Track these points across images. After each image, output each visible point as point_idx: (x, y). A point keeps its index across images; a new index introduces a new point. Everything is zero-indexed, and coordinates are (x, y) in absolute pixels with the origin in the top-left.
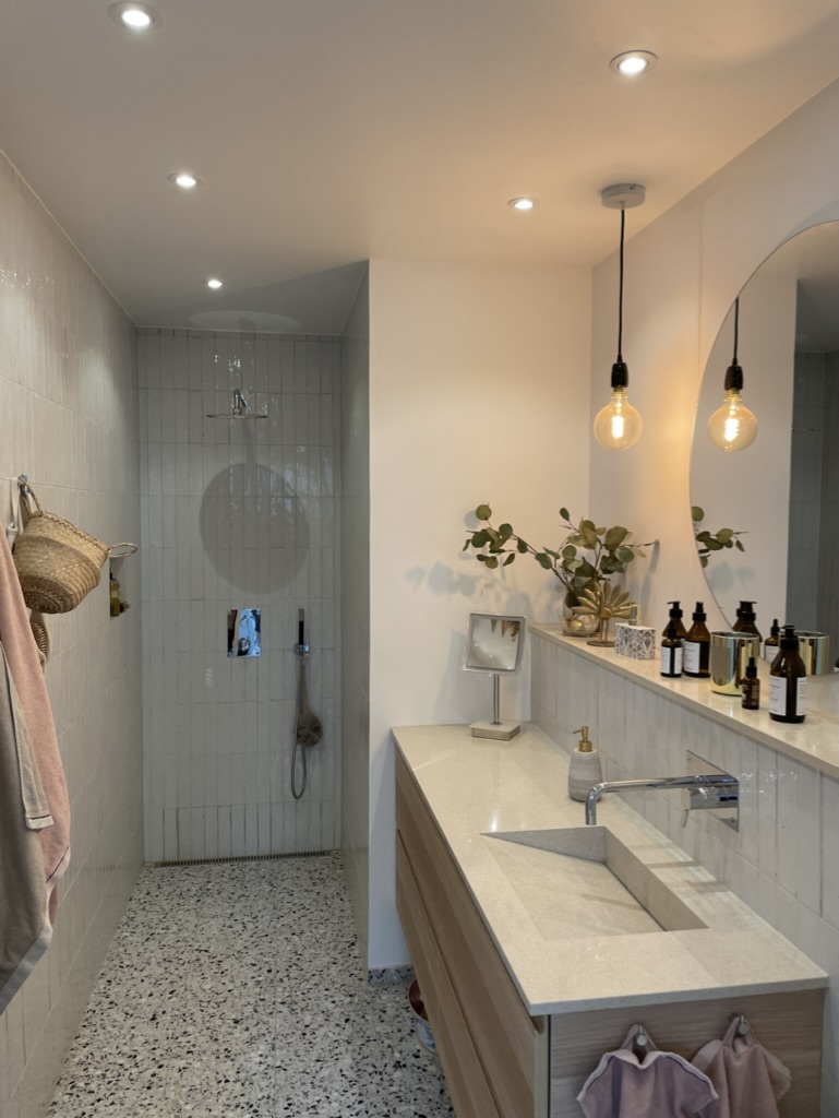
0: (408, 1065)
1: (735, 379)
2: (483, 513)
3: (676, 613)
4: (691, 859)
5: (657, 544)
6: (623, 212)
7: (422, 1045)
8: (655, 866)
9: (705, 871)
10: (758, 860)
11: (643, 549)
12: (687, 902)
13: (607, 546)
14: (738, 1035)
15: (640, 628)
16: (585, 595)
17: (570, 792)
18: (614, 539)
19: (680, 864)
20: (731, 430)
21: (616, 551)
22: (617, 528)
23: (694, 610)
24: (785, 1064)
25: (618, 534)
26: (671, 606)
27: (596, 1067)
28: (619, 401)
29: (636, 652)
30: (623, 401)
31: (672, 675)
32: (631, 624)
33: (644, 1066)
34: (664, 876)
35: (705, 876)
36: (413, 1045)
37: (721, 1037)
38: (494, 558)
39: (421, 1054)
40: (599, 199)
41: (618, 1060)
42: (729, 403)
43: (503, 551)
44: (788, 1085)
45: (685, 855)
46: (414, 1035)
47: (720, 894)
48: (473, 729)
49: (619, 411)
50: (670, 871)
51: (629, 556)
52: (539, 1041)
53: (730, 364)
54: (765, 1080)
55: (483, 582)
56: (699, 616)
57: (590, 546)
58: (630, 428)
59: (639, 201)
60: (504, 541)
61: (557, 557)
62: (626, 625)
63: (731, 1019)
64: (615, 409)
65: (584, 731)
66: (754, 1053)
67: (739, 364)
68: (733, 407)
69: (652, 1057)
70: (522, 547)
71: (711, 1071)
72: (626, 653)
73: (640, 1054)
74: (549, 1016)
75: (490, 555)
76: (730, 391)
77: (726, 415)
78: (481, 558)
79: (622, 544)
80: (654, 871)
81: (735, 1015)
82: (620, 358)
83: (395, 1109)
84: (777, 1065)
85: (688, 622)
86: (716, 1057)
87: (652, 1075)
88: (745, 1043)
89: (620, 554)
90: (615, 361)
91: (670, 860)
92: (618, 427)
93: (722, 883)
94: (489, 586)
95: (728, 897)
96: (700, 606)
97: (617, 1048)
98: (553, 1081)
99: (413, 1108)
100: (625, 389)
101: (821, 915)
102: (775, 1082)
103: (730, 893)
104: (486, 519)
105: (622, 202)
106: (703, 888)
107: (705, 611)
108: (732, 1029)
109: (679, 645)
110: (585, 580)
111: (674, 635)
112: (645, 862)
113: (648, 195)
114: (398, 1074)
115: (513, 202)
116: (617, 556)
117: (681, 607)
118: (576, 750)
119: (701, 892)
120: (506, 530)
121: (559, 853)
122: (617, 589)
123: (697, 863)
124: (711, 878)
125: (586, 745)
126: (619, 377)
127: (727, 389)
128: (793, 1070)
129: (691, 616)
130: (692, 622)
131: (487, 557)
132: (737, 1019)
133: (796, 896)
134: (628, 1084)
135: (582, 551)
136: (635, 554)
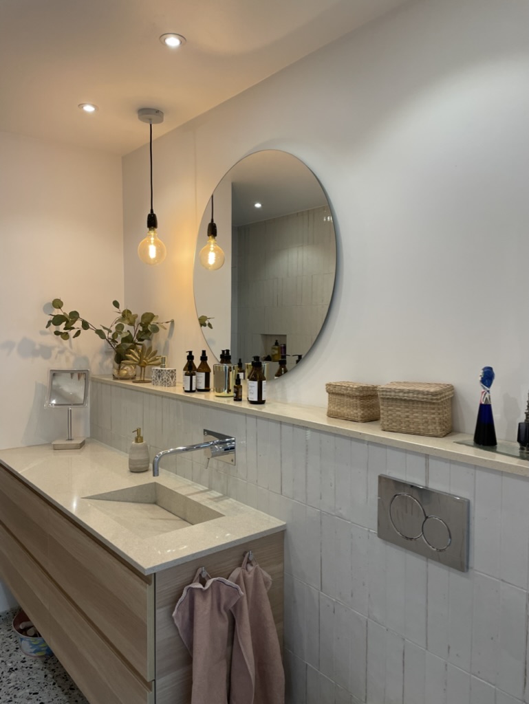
0: (18, 668)
1: (212, 230)
2: (57, 304)
3: (190, 357)
4: (207, 488)
5: (172, 322)
6: (151, 125)
7: (25, 654)
8: (189, 495)
9: (215, 492)
10: (247, 477)
11: (165, 325)
12: (211, 507)
13: (141, 324)
14: (249, 562)
15: (168, 369)
16: (130, 353)
17: (130, 468)
18: (146, 320)
19: (202, 492)
20: (212, 258)
21: (148, 326)
22: (147, 314)
23: (201, 355)
24: (269, 573)
25: (148, 317)
26: (188, 354)
27: (180, 597)
28: (152, 236)
29: (166, 383)
30: (154, 237)
31: (191, 391)
32: (161, 367)
33: (206, 588)
34: (195, 498)
35: (216, 494)
36: (20, 655)
37: (240, 565)
38: (67, 333)
39: (26, 660)
40: (137, 115)
41: (192, 588)
42: (210, 244)
43: (73, 328)
44: (271, 583)
45: (203, 487)
46: (19, 650)
47: (226, 501)
48: (54, 445)
49: (152, 242)
50: (198, 495)
51: (156, 329)
52: (149, 590)
53: (210, 222)
54: (262, 582)
55: (57, 349)
56: (204, 358)
57: (131, 324)
58: (160, 252)
59: (161, 121)
60: (74, 322)
61: (110, 331)
62: (159, 368)
63: (244, 556)
64: (150, 241)
65: (138, 431)
66: (256, 569)
67: (214, 222)
68: (212, 246)
69: (209, 583)
70: (85, 325)
71: (237, 582)
72: (159, 384)
73: (203, 582)
74: (155, 574)
75: (64, 331)
76: (211, 237)
77: (208, 250)
78: (57, 333)
79: (152, 323)
80: (189, 497)
81: (246, 552)
82: (152, 211)
83: (15, 696)
84: (266, 574)
85: (197, 362)
86: (239, 576)
87: (210, 592)
88: (252, 565)
89: (151, 328)
90: (149, 212)
91: (197, 491)
92: (152, 252)
93: (226, 495)
94: (61, 352)
95: (231, 501)
96: (204, 352)
97: (191, 583)
98: (157, 611)
99: (28, 691)
100: (156, 229)
101: (281, 494)
102: (266, 583)
103: (231, 499)
104: (60, 308)
105: (150, 119)
106: (217, 499)
107: (207, 355)
108: (245, 560)
109: (194, 374)
110: (129, 345)
111: (190, 369)
112: (183, 494)
113: (165, 118)
114: (13, 675)
115: (81, 106)
116: (149, 329)
117: (193, 354)
118: (134, 443)
119: (215, 501)
120: (75, 315)
121: (130, 502)
122: (150, 349)
123: (210, 489)
124: (219, 494)
125: (139, 439)
126: (152, 222)
127: (209, 236)
128: (272, 575)
129: (199, 358)
130: (200, 362)
131: (61, 333)
132: (248, 554)
133: (268, 489)
134: (198, 600)
135: (127, 327)
136: (160, 328)
